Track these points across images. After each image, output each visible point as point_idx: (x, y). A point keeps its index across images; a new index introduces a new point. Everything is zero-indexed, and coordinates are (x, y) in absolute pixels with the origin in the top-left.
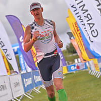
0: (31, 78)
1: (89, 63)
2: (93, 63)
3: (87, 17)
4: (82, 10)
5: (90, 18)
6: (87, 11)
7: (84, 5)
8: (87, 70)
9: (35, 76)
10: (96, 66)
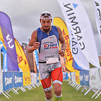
0: (11, 78)
1: (71, 74)
2: (74, 75)
3: (76, 30)
4: (72, 22)
5: (78, 31)
6: (77, 23)
7: (75, 17)
8: (67, 80)
9: (15, 77)
10: (77, 78)
